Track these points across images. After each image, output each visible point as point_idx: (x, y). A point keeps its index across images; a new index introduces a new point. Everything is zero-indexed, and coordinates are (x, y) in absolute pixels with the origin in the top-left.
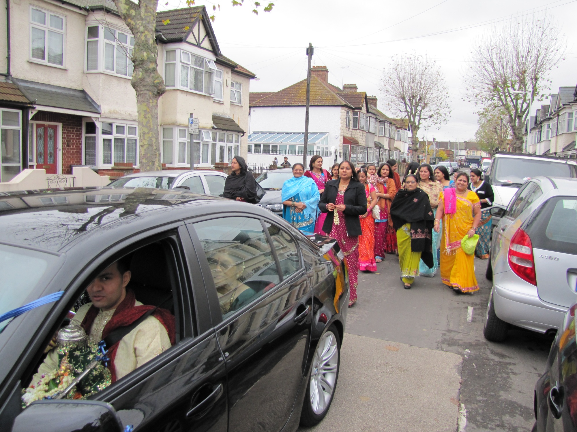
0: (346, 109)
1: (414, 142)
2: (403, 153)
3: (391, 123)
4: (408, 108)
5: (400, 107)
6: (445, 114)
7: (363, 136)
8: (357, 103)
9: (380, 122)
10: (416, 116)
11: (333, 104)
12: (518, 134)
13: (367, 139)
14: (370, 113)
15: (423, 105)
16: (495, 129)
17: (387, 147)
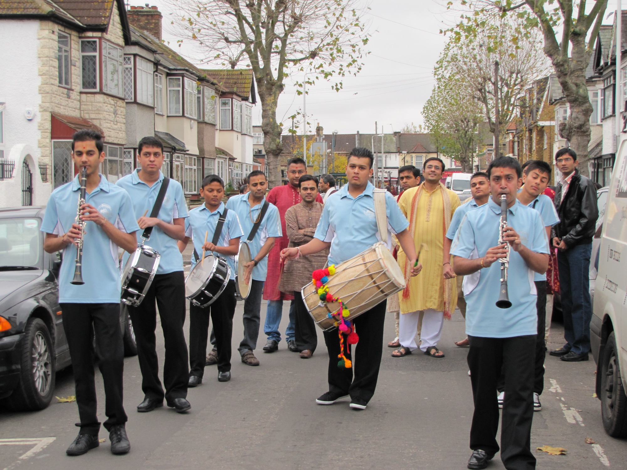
0: (57, 28)
1: (268, 129)
2: (242, 164)
3: (201, 79)
4: (248, 30)
5: (224, 29)
6: (353, 46)
7: (115, 113)
8: (93, 13)
9: (168, 75)
10: (270, 52)
11: (10, 12)
12: (574, 88)
13: (128, 124)
14: (136, 44)
15: (289, 20)
16: (480, 90)
17: (193, 148)
